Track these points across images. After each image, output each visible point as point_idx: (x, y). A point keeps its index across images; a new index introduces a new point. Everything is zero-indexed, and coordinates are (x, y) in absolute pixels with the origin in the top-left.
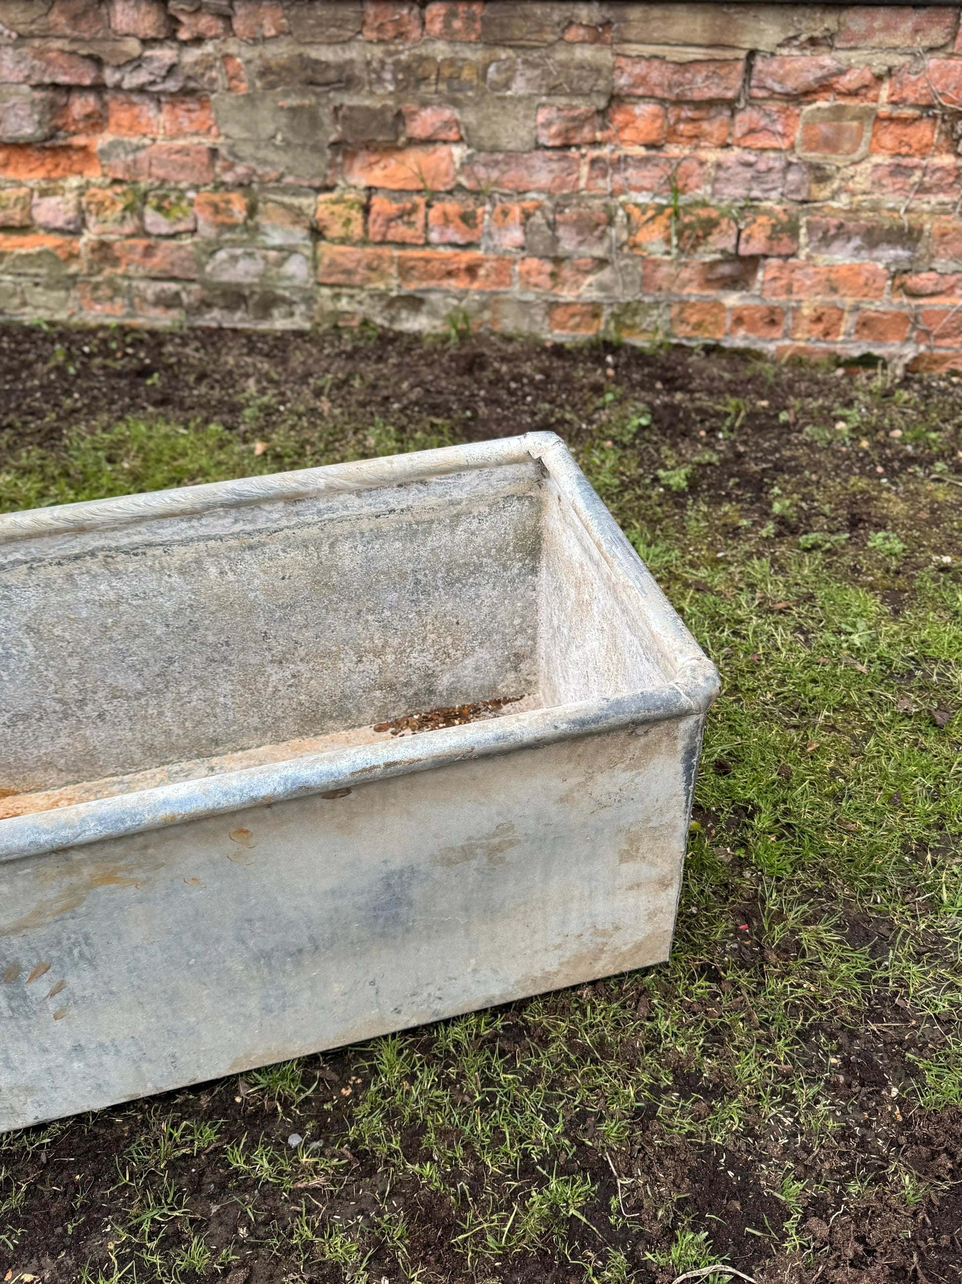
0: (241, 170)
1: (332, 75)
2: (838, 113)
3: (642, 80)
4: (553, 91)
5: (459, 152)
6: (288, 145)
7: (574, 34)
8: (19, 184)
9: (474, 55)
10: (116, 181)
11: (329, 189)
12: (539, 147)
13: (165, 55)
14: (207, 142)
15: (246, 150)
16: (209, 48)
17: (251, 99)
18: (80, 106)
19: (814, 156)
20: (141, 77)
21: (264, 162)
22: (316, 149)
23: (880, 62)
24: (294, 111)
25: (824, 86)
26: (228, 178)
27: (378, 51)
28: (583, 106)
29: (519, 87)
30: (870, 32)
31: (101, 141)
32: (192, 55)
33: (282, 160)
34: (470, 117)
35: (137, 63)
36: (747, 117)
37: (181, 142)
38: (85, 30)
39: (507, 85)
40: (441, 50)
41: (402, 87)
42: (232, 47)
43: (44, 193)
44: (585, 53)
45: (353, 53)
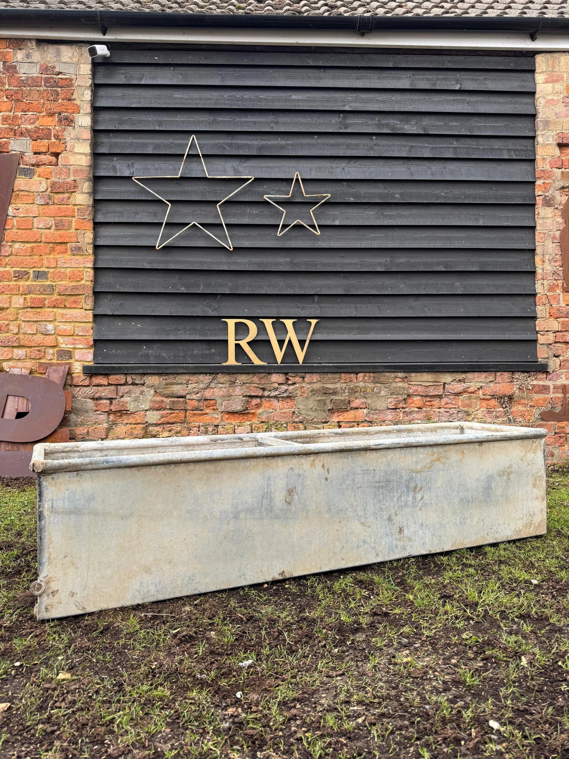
0: (301, 418)
1: (331, 391)
2: (470, 398)
3: (416, 391)
4: (392, 394)
5: (365, 411)
6: (316, 410)
7: (397, 380)
8: (231, 424)
9: (371, 385)
10: (262, 422)
11: (326, 422)
12: (388, 409)
13: (284, 387)
14: (293, 410)
15: (303, 412)
16: (297, 385)
17: (307, 398)
18: (255, 401)
19: (466, 409)
20: (277, 393)
21: (309, 415)
22: (324, 411)
23: (479, 385)
24: (319, 401)
25: (465, 391)
26: (297, 420)
27: (344, 385)
28: (401, 398)
29: (383, 393)
30: (474, 378)
31: (260, 411)
32: (291, 388)
33: (313, 414)
34: (369, 401)
35: (276, 389)
36: (444, 400)
37: (284, 411)
38: (263, 381)
39: (379, 393)
40: (362, 384)
41: (350, 394)
42: (304, 385)
43: (239, 426)
44: (400, 384)
45: (338, 385)
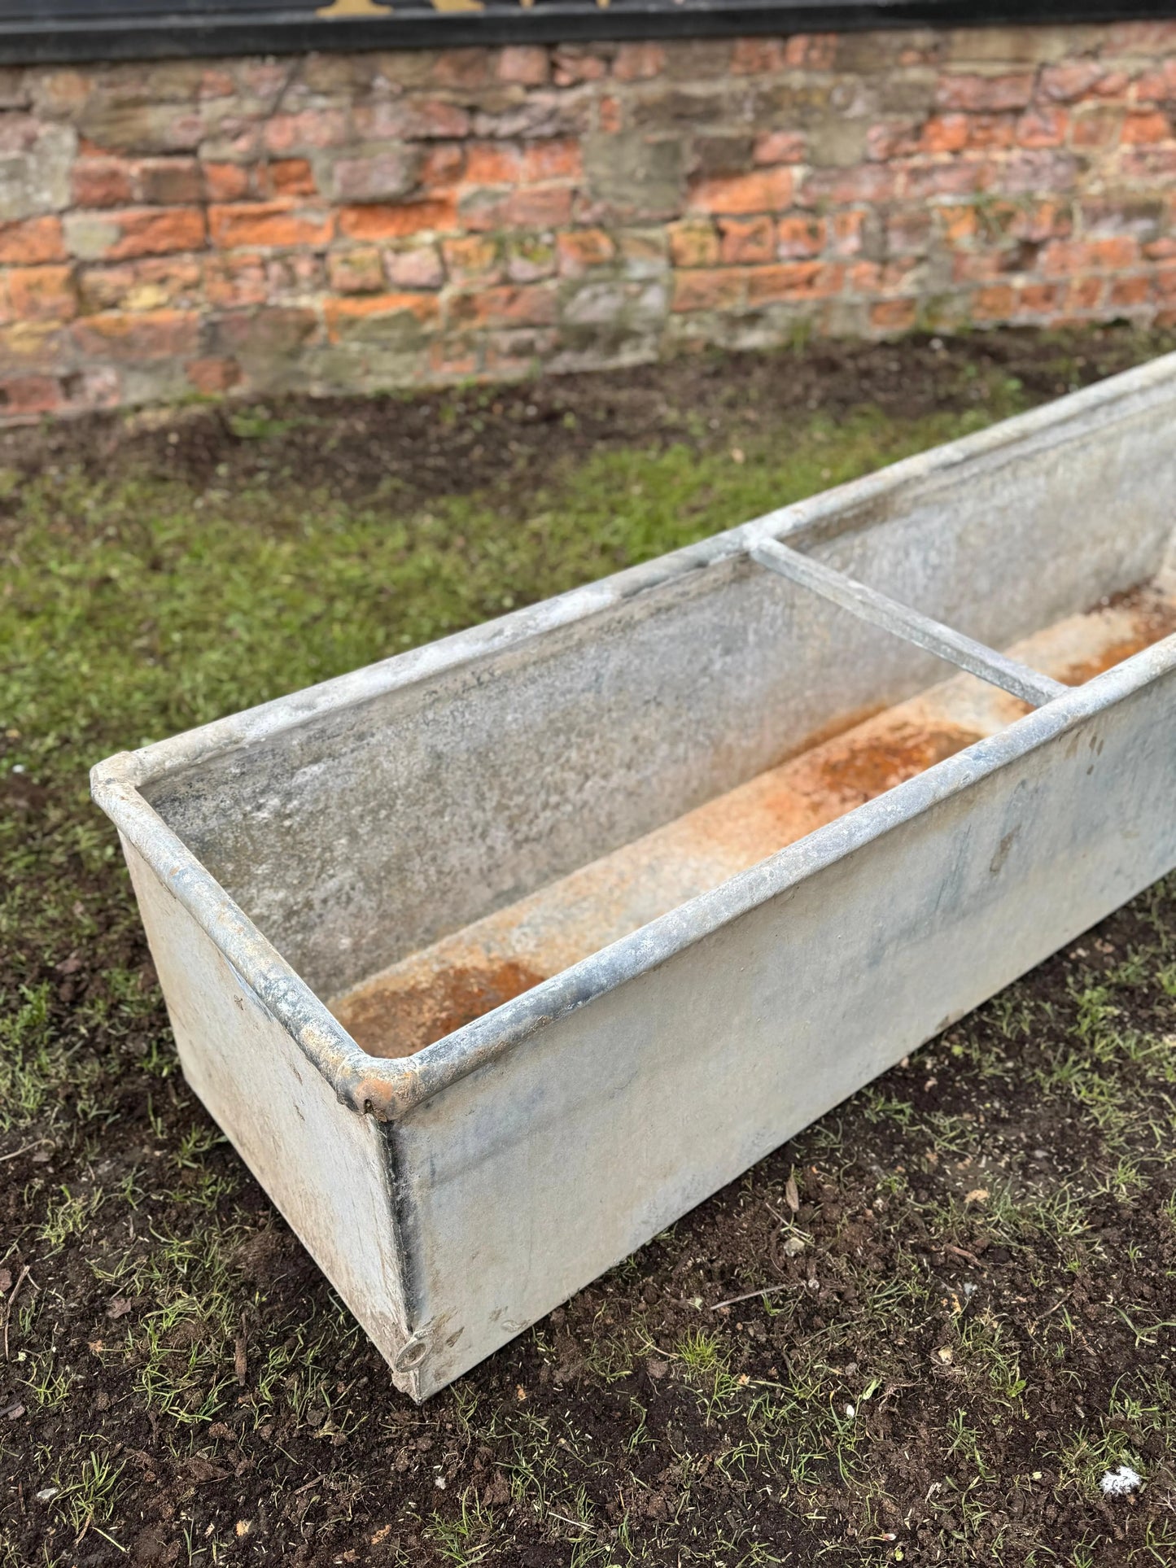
0: (598, 208)
1: (699, 108)
2: (1101, 111)
3: (957, 95)
4: (886, 109)
5: (798, 172)
6: (648, 179)
7: (911, 57)
8: (367, 244)
9: (823, 81)
10: (472, 232)
11: (676, 218)
12: (867, 161)
13: (545, 100)
14: (570, 182)
15: (607, 187)
16: (588, 90)
17: (621, 138)
18: (443, 157)
19: (1079, 150)
20: (519, 123)
21: (622, 198)
22: (674, 181)
23: (1132, 66)
24: (660, 146)
25: (1093, 90)
26: (585, 217)
27: (742, 84)
28: (908, 121)
29: (858, 108)
30: (1126, 43)
31: (463, 190)
32: (568, 99)
33: (637, 193)
34: (814, 138)
35: (517, 108)
36: (1030, 120)
37: (544, 186)
38: (470, 80)
39: (847, 106)
40: (797, 79)
41: (760, 115)
42: (612, 87)
43: (398, 251)
44: (915, 74)
45: (720, 87)
